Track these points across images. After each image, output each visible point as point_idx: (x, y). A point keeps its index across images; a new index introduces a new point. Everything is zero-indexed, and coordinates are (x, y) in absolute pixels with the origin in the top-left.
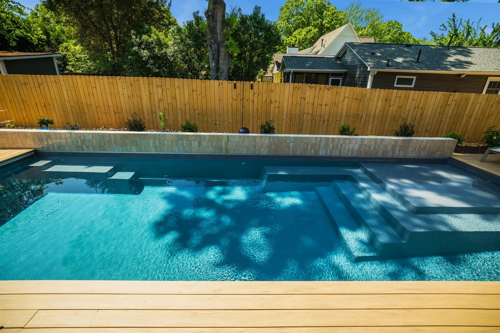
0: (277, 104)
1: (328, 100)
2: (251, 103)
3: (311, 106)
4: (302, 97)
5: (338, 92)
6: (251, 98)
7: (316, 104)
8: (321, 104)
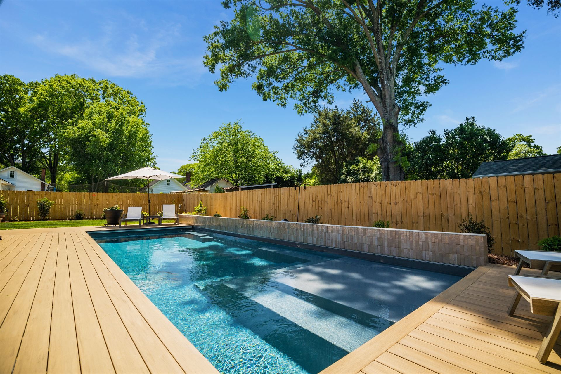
0: (346, 205)
1: (397, 197)
2: (326, 204)
3: (379, 205)
4: (369, 196)
5: (407, 187)
6: (326, 200)
7: (384, 203)
8: (389, 203)
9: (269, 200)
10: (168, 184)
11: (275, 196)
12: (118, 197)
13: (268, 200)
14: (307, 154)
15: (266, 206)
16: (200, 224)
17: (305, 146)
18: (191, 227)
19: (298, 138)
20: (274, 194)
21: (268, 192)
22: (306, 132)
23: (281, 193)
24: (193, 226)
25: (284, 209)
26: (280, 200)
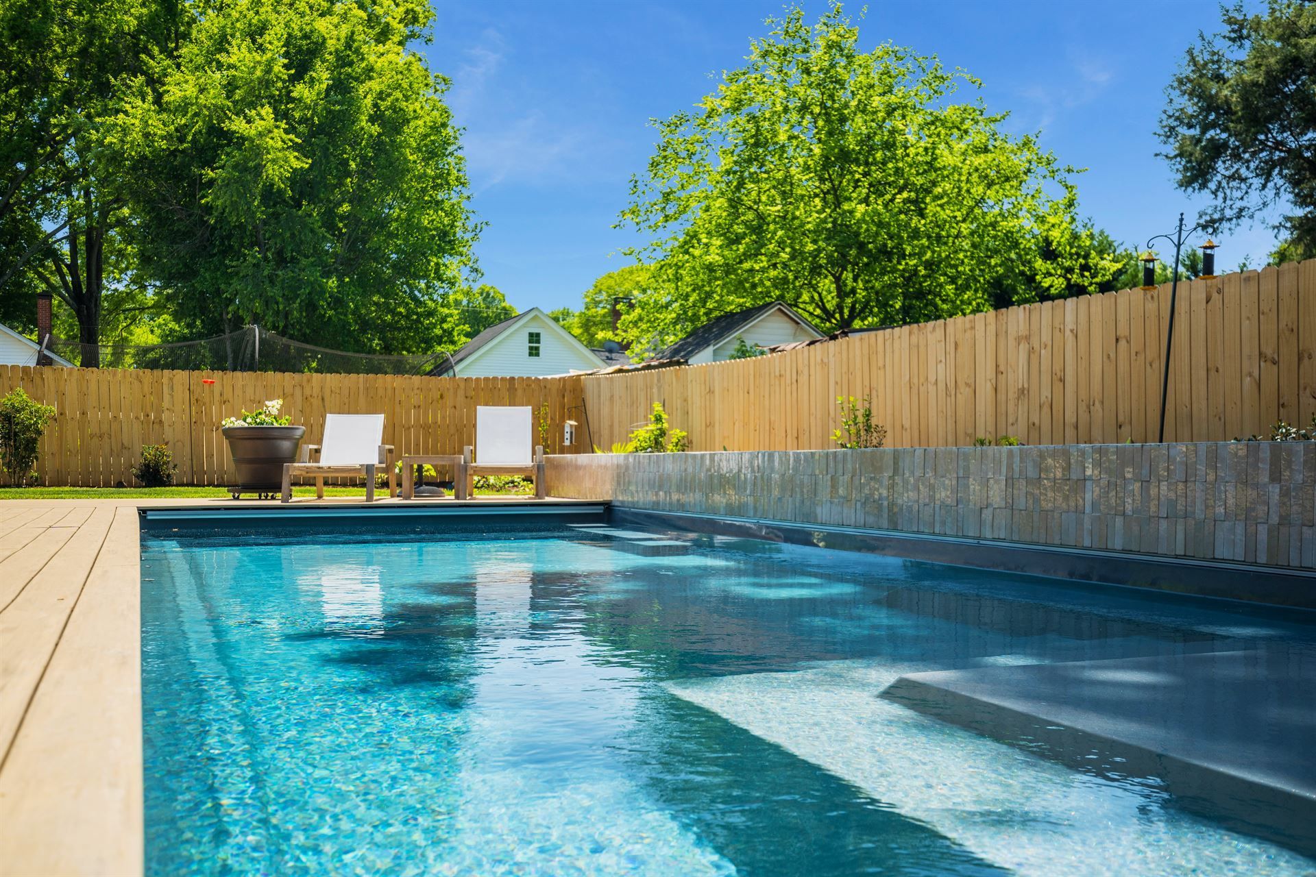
9: (998, 372)
10: (534, 352)
11: (1031, 350)
12: (308, 392)
13: (991, 373)
14: (1236, 157)
15: (980, 408)
16: (637, 497)
17: (1229, 112)
18: (600, 510)
19: (1188, 71)
20: (1028, 338)
21: (992, 328)
22: (1239, 31)
23: (1070, 325)
24: (608, 506)
25: (1084, 417)
26: (1057, 368)
